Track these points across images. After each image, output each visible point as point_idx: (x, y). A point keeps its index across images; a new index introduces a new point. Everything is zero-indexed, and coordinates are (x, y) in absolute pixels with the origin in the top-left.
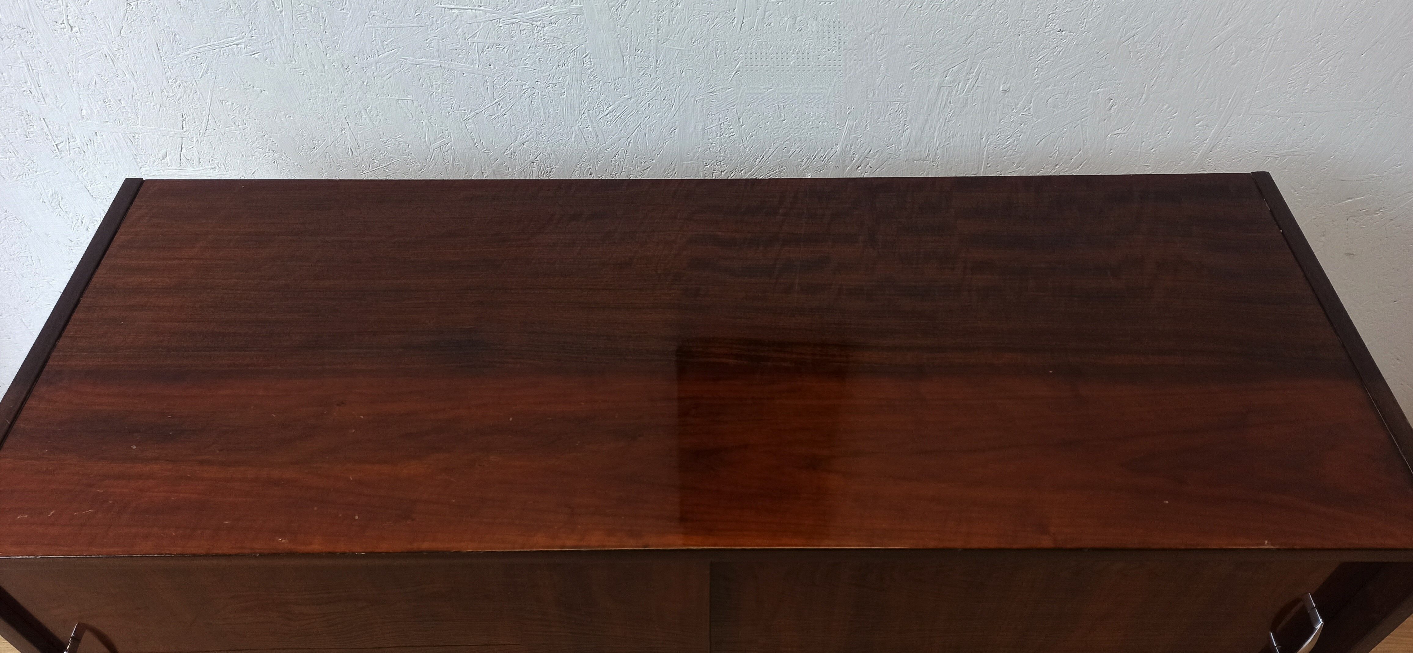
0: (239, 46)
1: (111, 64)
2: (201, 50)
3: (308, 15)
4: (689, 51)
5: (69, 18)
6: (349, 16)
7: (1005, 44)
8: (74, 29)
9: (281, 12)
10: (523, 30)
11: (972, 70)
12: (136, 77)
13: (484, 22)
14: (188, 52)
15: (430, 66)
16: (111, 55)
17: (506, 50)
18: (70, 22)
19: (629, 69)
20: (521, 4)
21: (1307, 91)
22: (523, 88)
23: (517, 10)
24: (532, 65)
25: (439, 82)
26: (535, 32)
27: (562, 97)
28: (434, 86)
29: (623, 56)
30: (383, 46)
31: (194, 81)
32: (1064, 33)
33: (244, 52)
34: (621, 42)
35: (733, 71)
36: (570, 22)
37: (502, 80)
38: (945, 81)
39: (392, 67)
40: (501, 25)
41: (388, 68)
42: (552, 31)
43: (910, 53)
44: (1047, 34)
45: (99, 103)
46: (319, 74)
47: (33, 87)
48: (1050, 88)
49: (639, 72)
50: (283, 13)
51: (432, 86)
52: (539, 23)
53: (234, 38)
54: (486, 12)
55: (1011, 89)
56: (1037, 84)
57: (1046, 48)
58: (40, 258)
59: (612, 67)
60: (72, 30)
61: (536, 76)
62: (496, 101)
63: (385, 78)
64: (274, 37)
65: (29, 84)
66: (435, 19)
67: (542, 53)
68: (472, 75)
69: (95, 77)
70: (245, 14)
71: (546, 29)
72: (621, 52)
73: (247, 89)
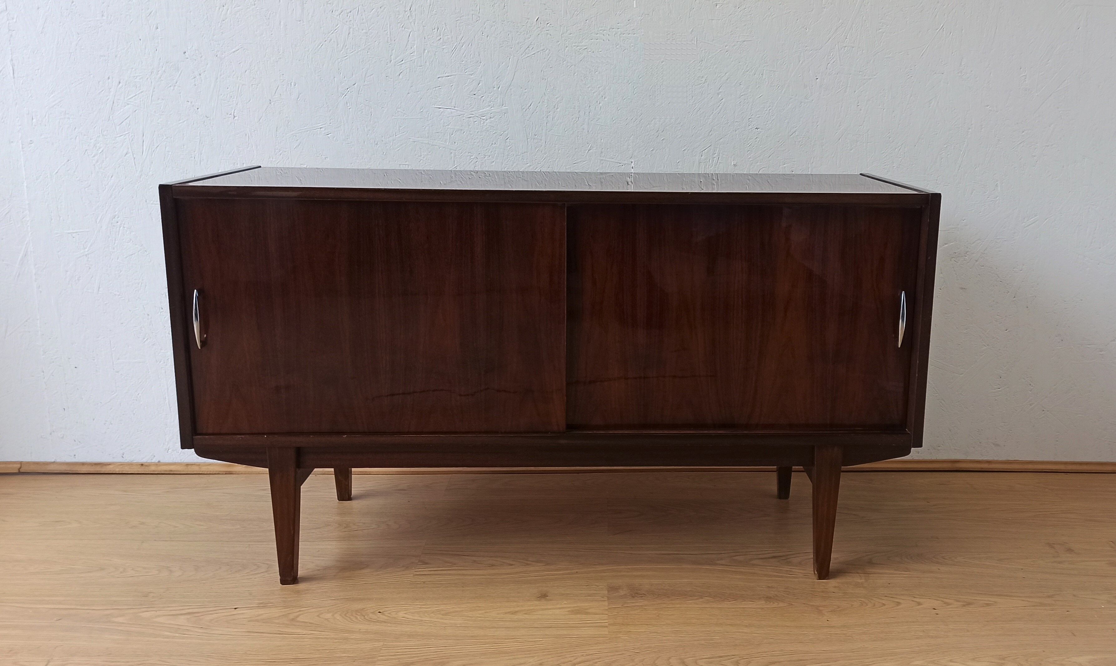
0: (322, 129)
1: (247, 140)
2: (300, 131)
3: (364, 111)
4: (563, 137)
5: (236, 111)
6: (385, 111)
7: (730, 136)
8: (235, 118)
9: (350, 108)
10: (476, 121)
11: (715, 152)
12: (258, 148)
13: (456, 116)
14: (294, 132)
15: (422, 143)
16: (249, 134)
17: (465, 133)
18: (235, 113)
19: (530, 147)
20: (476, 106)
21: (895, 168)
22: (472, 158)
23: (474, 109)
24: (478, 143)
25: (425, 153)
26: (482, 123)
27: (492, 164)
28: (422, 156)
29: (527, 139)
30: (399, 130)
31: (289, 152)
32: (759, 129)
33: (323, 132)
34: (527, 130)
35: (587, 150)
36: (501, 118)
37: (460, 152)
38: (702, 159)
39: (401, 143)
40: (464, 118)
41: (399, 144)
42: (491, 122)
43: (680, 141)
44: (750, 130)
45: (231, 165)
46: (360, 147)
47: (197, 155)
48: (758, 164)
49: (536, 149)
50: (351, 109)
51: (421, 156)
52: (484, 118)
53: (320, 124)
54: (457, 110)
55: (738, 164)
56: (751, 161)
57: (751, 139)
58: (147, 284)
59: (521, 145)
60: (234, 118)
61: (479, 150)
62: (455, 166)
63: (396, 150)
64: (342, 124)
65: (196, 153)
66: (430, 114)
67: (484, 136)
68: (444, 149)
69: (235, 148)
70: (330, 110)
71: (487, 121)
72: (527, 136)
73: (318, 156)
